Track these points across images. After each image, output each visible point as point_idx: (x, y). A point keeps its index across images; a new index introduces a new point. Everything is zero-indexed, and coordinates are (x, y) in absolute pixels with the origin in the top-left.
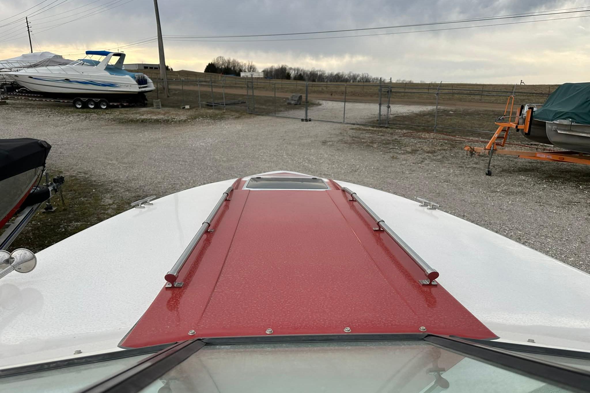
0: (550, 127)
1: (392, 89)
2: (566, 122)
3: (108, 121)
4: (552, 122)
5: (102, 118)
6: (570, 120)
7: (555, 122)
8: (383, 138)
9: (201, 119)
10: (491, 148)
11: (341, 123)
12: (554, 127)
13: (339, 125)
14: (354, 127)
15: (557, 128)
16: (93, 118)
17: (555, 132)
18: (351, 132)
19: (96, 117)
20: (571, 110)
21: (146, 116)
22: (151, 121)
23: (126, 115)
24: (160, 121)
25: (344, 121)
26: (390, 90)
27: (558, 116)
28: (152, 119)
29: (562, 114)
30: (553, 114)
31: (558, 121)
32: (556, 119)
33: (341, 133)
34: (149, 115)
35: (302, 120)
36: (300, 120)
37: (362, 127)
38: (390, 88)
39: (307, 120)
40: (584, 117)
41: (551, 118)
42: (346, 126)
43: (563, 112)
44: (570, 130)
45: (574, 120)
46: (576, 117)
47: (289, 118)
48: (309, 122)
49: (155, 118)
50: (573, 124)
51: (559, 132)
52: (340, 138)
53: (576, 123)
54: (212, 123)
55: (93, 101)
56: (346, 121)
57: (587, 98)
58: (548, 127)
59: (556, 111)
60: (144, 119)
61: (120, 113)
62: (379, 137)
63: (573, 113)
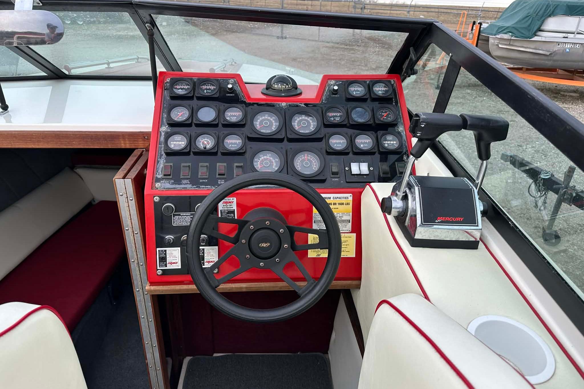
0: (493, 41)
1: (365, 5)
2: (506, 36)
3: (85, 36)
4: (495, 37)
5: (79, 34)
6: (510, 34)
7: (497, 36)
8: (353, 55)
9: (177, 35)
10: (440, 63)
11: (316, 41)
12: (496, 41)
13: (314, 43)
14: (328, 45)
15: (499, 43)
16: (70, 33)
17: (497, 46)
18: (323, 50)
19: (72, 32)
20: (513, 25)
21: (123, 32)
22: (127, 37)
23: (102, 31)
24: (136, 37)
25: (319, 39)
26: (364, 7)
27: (500, 30)
28: (128, 35)
29: (503, 29)
30: (497, 29)
31: (500, 35)
32: (498, 34)
33: (313, 51)
34: (126, 31)
35: (278, 37)
36: (276, 37)
37: (337, 45)
38: (363, 5)
39: (282, 38)
40: (523, 31)
41: (494, 32)
42: (320, 43)
43: (505, 26)
44: (510, 45)
45: (514, 35)
46: (515, 31)
47: (265, 35)
48: (285, 40)
49: (131, 34)
50: (512, 38)
51: (500, 46)
52: (311, 55)
53: (515, 37)
54: (187, 39)
55: (70, 16)
56: (321, 39)
57: (528, 14)
58: (491, 41)
59: (499, 25)
60: (120, 35)
61: (96, 29)
62: (349, 55)
63: (513, 27)
